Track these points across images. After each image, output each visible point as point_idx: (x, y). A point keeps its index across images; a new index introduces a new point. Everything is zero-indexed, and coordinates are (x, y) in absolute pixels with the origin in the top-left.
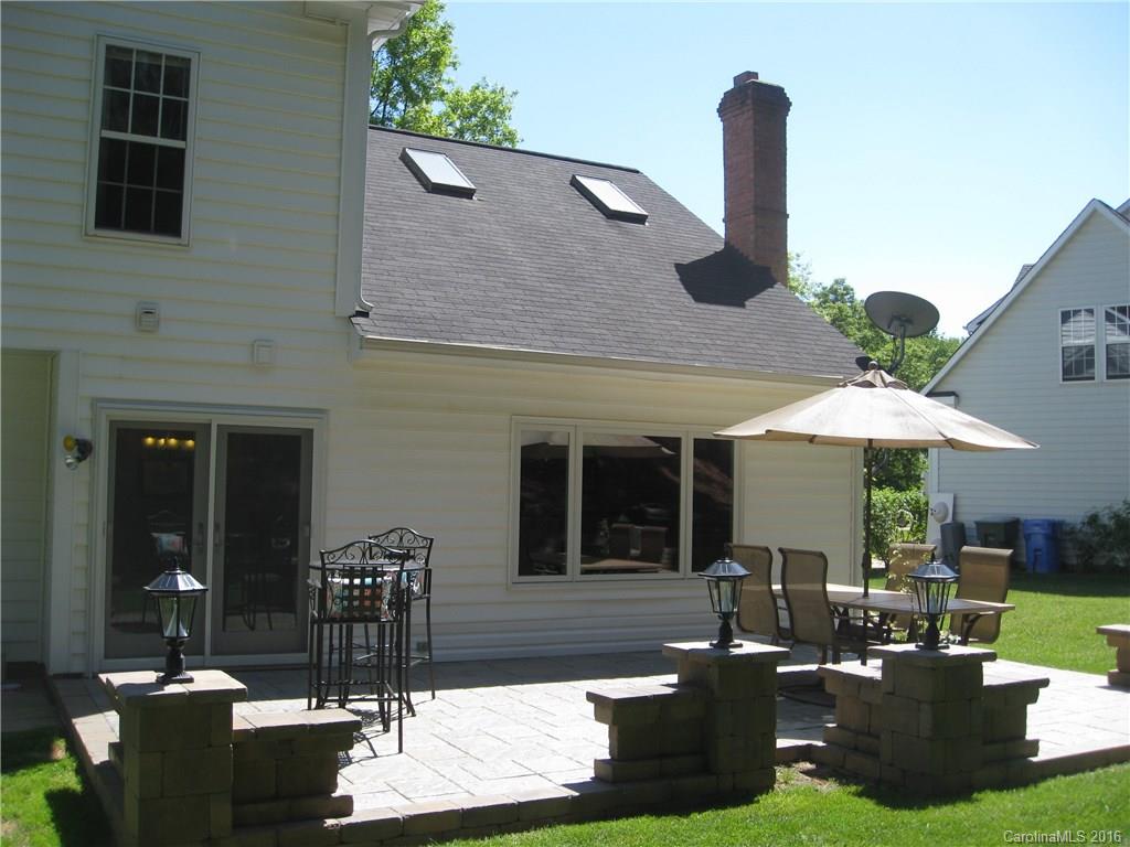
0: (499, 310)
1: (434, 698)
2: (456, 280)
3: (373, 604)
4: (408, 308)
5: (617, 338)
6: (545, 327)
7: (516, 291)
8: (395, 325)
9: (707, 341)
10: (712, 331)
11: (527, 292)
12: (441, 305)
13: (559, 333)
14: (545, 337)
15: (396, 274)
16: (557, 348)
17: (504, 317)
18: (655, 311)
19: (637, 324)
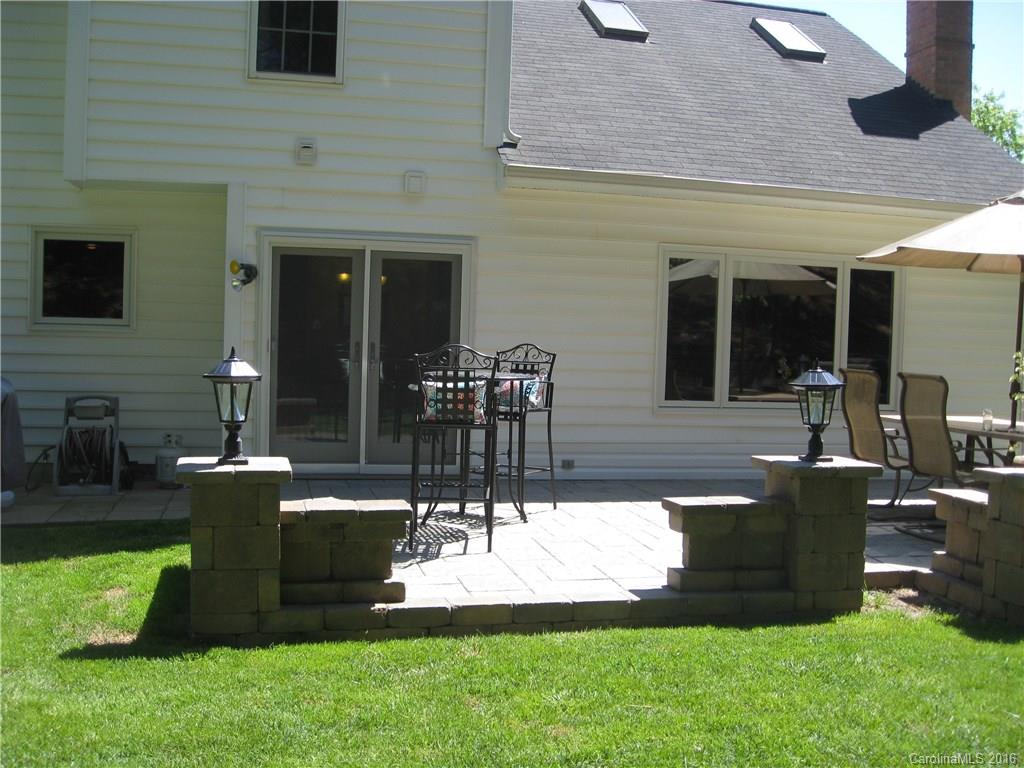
0: (651, 142)
1: (555, 508)
2: (613, 115)
3: (466, 407)
4: (558, 139)
5: (770, 167)
6: (695, 156)
7: (672, 124)
8: (540, 154)
9: (869, 171)
10: (875, 161)
11: (684, 125)
12: (591, 137)
13: (710, 163)
14: (694, 166)
15: (552, 110)
16: (704, 175)
17: (655, 147)
18: (817, 142)
19: (794, 155)
